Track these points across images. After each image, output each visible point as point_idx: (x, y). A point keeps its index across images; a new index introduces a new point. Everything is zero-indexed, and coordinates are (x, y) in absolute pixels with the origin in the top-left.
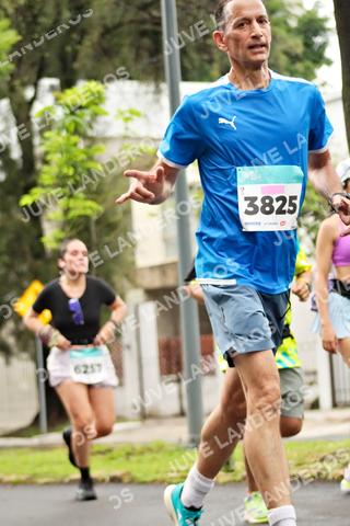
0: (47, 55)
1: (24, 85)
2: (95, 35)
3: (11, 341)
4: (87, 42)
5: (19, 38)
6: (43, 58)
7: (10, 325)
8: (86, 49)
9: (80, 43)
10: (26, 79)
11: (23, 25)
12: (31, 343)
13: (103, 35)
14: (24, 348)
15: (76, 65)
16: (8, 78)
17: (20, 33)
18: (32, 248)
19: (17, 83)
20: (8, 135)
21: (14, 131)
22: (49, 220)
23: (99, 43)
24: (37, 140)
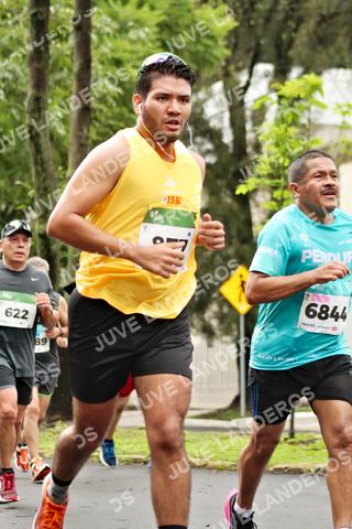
0: (262, 42)
1: (239, 70)
2: (311, 24)
3: (214, 323)
4: (303, 31)
5: (236, 24)
6: (258, 44)
7: (214, 307)
8: (302, 36)
9: (296, 30)
10: (241, 64)
11: (241, 11)
12: (234, 326)
13: (319, 24)
14: (227, 332)
15: (291, 53)
16: (223, 63)
17: (236, 19)
18: (239, 233)
19: (232, 68)
20: (221, 120)
21: (227, 115)
22: (257, 206)
23: (315, 32)
24: (248, 126)
